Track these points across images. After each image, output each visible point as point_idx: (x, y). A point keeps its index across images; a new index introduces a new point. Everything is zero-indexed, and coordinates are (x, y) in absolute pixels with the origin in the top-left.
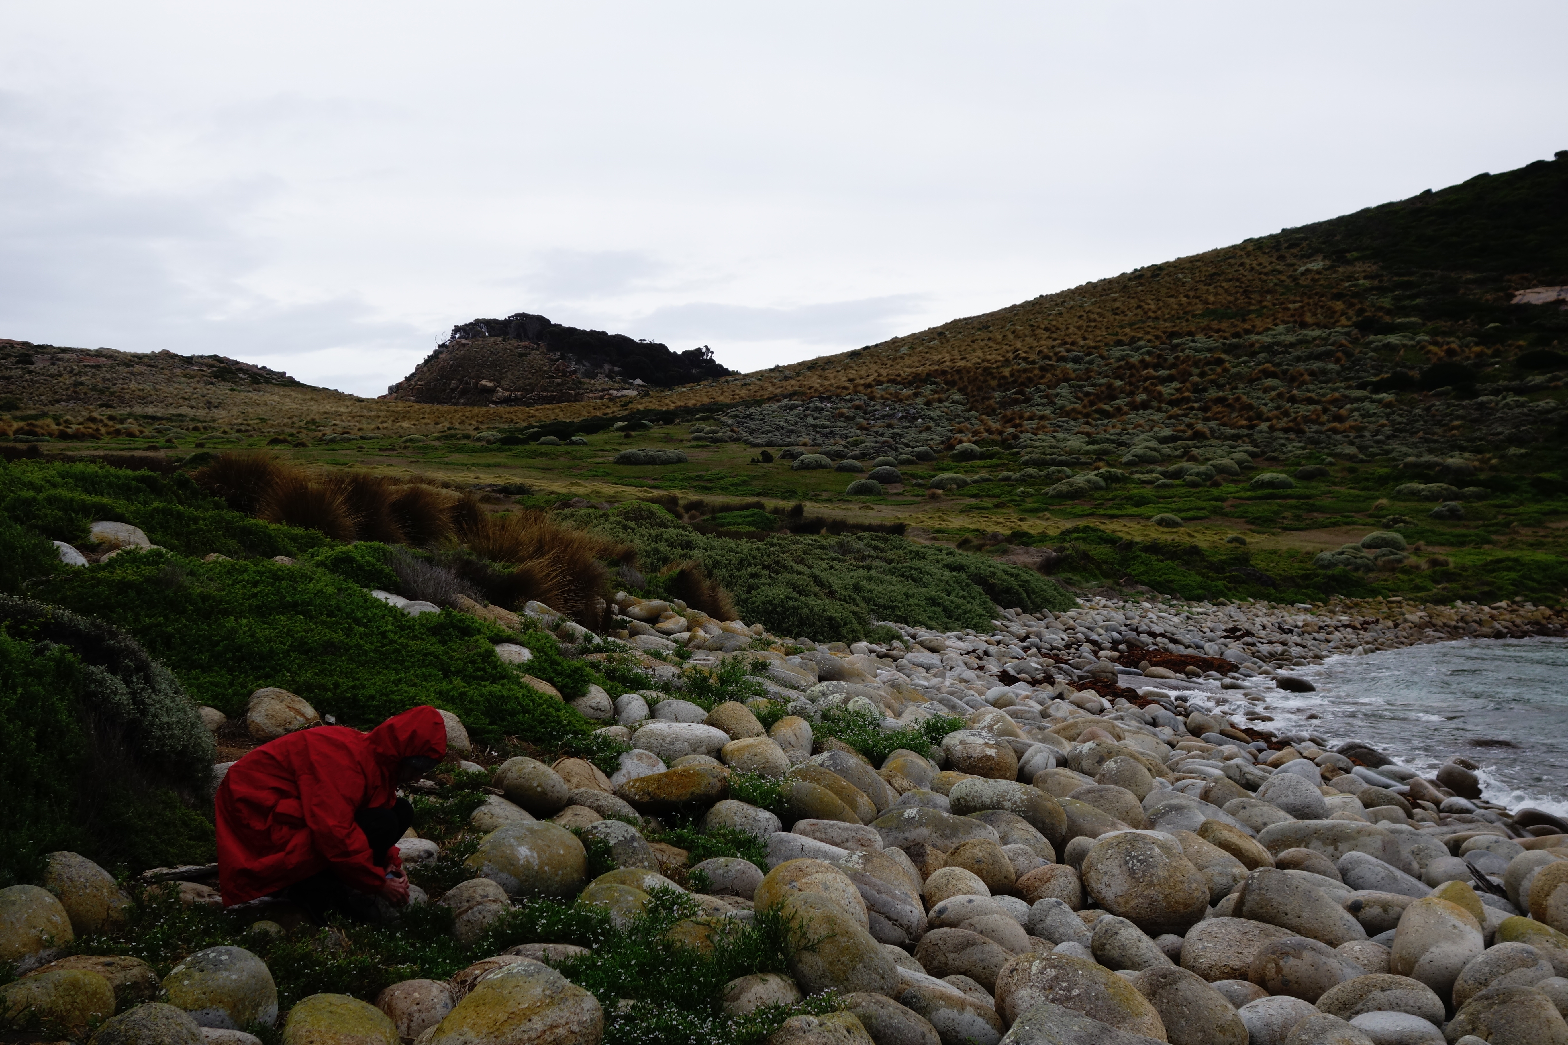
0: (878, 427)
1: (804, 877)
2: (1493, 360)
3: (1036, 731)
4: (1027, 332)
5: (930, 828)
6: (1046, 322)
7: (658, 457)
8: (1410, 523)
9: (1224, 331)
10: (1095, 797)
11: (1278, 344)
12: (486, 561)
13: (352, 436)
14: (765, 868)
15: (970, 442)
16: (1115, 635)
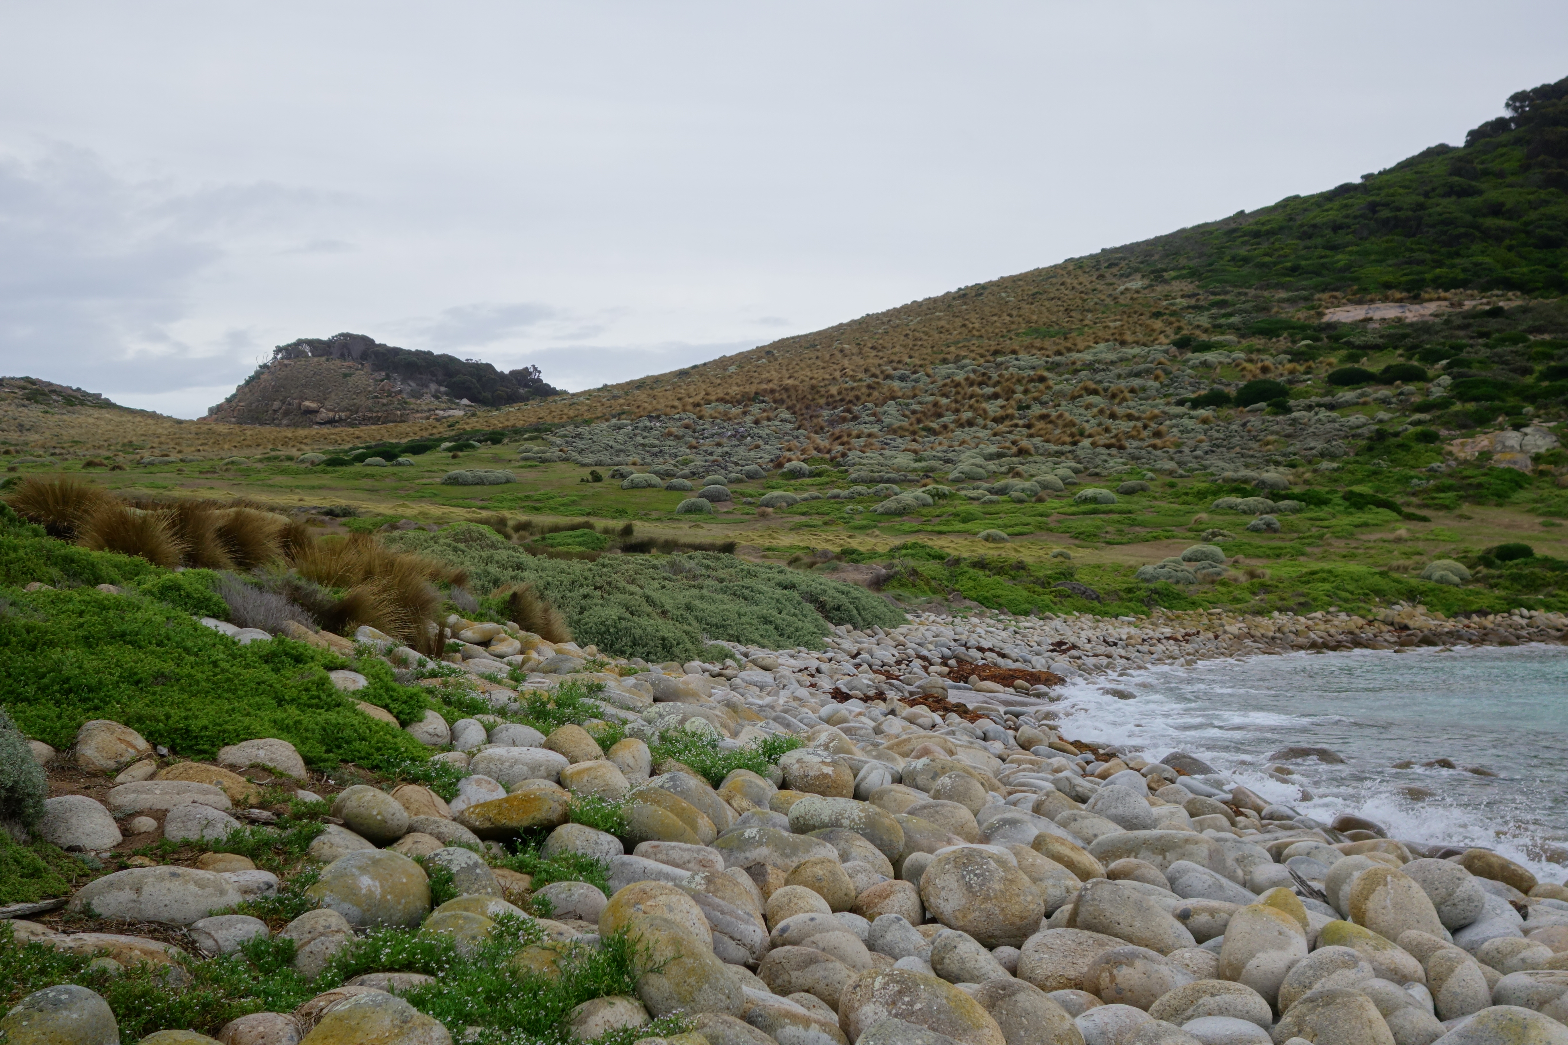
0: (707, 445)
1: (649, 900)
2: (1305, 377)
3: (870, 748)
4: (854, 351)
5: (771, 848)
6: (873, 341)
7: (487, 478)
8: (1229, 536)
9: (1046, 349)
10: (930, 813)
11: (1099, 362)
12: (314, 586)
13: (171, 459)
14: (608, 892)
15: (799, 460)
16: (945, 650)
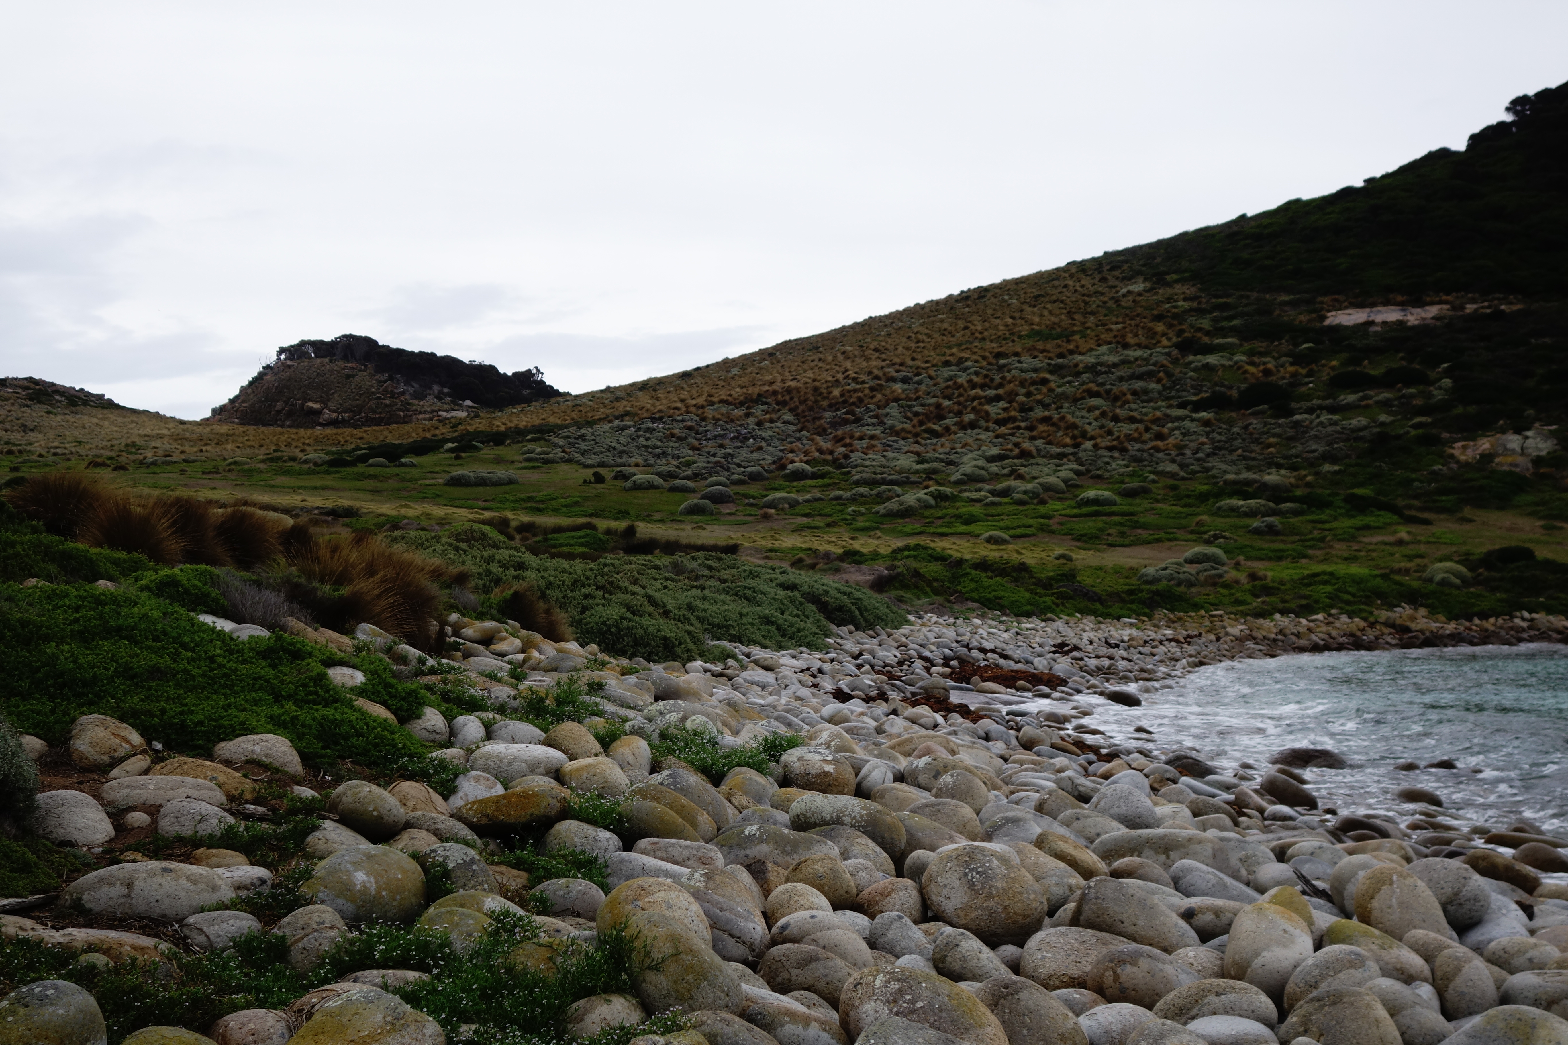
0: (710, 447)
1: (647, 896)
2: (1307, 380)
3: (872, 747)
4: (856, 353)
5: (771, 845)
6: (875, 343)
7: (489, 479)
8: (1231, 539)
9: (1048, 352)
10: (932, 811)
11: (1101, 364)
12: (316, 584)
13: (174, 459)
14: (606, 889)
15: (801, 461)
16: (947, 651)
